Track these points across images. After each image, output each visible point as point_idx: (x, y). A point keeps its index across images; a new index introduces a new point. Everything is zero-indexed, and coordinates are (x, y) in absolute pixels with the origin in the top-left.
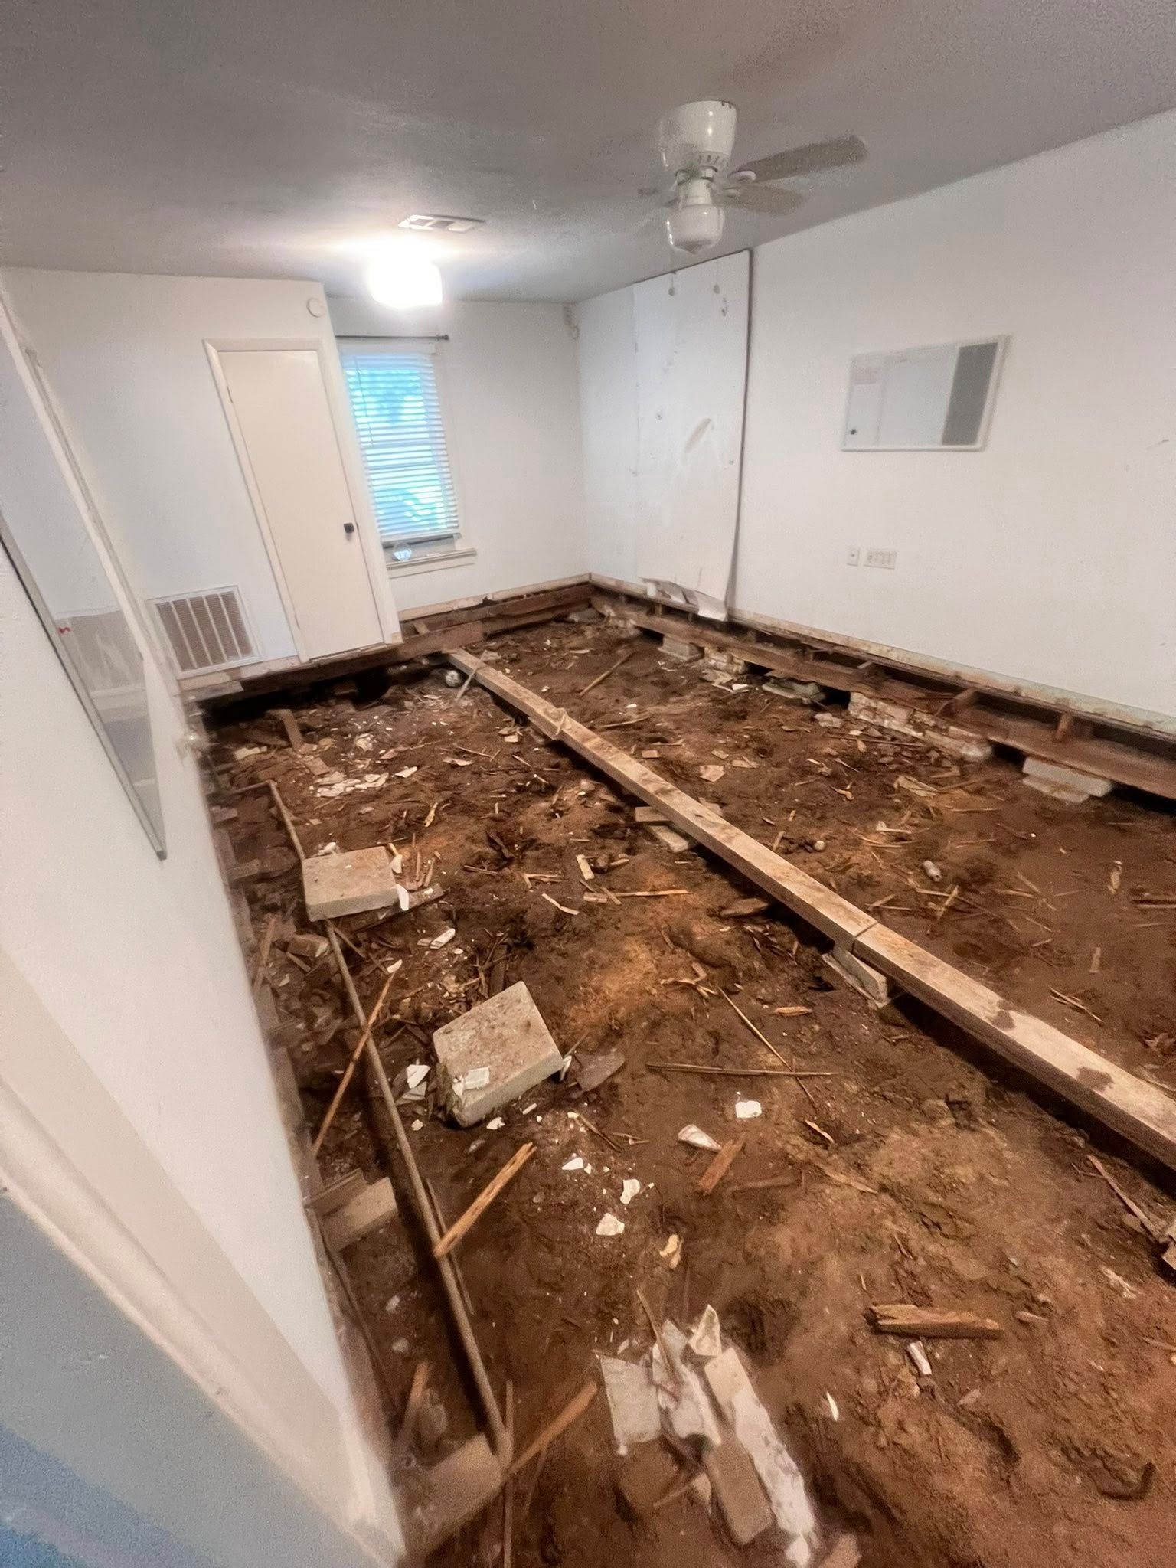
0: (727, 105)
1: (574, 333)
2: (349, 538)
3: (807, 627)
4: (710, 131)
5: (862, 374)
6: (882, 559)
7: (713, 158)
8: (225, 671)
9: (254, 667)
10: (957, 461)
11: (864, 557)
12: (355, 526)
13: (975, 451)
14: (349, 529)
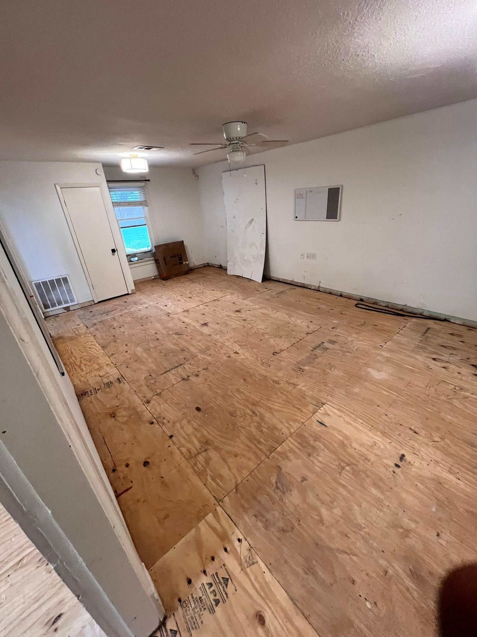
0: (244, 123)
1: (197, 178)
2: (113, 255)
3: (290, 280)
4: (239, 129)
5: (298, 196)
6: (311, 256)
7: (241, 138)
8: (63, 308)
9: (75, 306)
10: (332, 224)
11: (306, 255)
12: (116, 250)
13: (337, 221)
14: (113, 251)
